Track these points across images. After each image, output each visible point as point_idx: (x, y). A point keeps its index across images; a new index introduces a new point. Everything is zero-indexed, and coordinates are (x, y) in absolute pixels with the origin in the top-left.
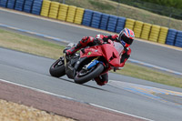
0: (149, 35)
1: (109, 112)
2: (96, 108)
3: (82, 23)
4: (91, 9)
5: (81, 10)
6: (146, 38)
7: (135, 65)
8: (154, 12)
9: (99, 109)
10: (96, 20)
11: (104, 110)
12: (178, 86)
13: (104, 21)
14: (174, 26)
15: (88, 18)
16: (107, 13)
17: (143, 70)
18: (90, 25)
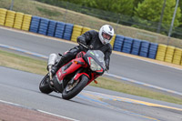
2: (43, 114)
3: (30, 30)
4: (39, 16)
5: (29, 17)
8: (101, 18)
9: (47, 116)
10: (43, 26)
11: (52, 117)
12: (125, 92)
13: (52, 27)
14: (121, 32)
15: (35, 25)
16: (54, 20)
18: (38, 32)
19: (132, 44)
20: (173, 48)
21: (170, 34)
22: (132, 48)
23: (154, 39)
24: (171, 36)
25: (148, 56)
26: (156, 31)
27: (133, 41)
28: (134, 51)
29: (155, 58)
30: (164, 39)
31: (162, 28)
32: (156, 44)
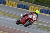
0: (12, 5)
1: (2, 26)
6: (12, 6)
7: (8, 13)
14: (19, 2)
17: (11, 14)
19: (22, 6)
20: (34, 7)
21: (32, 3)
22: (22, 7)
23: (28, 4)
24: (33, 4)
25: (26, 9)
26: (29, 2)
27: (23, 5)
28: (23, 8)
29: (28, 10)
30: (31, 4)
31: (30, 1)
32: (29, 6)
